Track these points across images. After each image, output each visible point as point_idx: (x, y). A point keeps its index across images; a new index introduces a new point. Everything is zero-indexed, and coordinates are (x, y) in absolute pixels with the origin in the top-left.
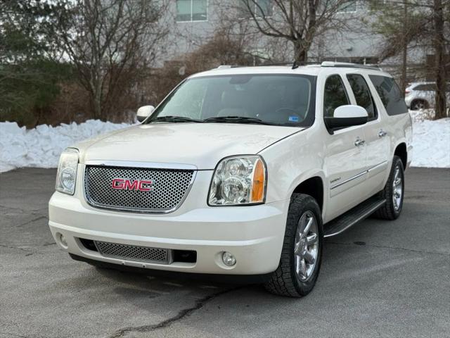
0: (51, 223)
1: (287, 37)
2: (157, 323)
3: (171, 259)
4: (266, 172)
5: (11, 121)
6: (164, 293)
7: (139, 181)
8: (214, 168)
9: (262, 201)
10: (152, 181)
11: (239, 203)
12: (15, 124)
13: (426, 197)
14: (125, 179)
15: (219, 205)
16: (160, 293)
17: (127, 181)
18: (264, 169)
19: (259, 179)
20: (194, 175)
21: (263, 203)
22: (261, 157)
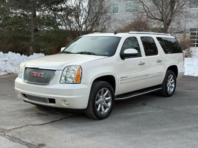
0: (15, 88)
1: (160, 20)
2: (40, 124)
3: (48, 102)
4: (82, 72)
5: (42, 53)
6: (52, 115)
7: (39, 73)
8: (63, 69)
9: (79, 82)
10: (43, 73)
11: (71, 83)
12: (43, 54)
13: (195, 89)
14: (35, 73)
15: (66, 83)
16: (51, 115)
17: (36, 73)
18: (81, 71)
19: (78, 74)
20: (56, 72)
21: (80, 83)
22: (80, 66)
